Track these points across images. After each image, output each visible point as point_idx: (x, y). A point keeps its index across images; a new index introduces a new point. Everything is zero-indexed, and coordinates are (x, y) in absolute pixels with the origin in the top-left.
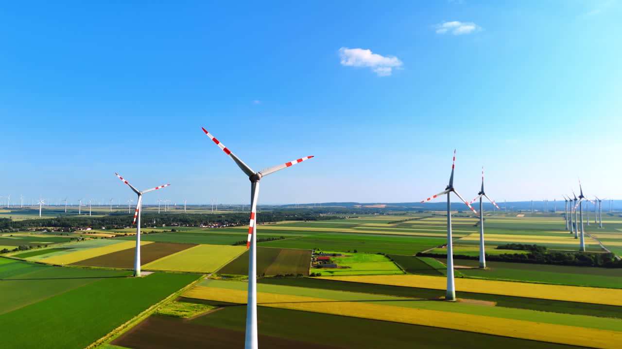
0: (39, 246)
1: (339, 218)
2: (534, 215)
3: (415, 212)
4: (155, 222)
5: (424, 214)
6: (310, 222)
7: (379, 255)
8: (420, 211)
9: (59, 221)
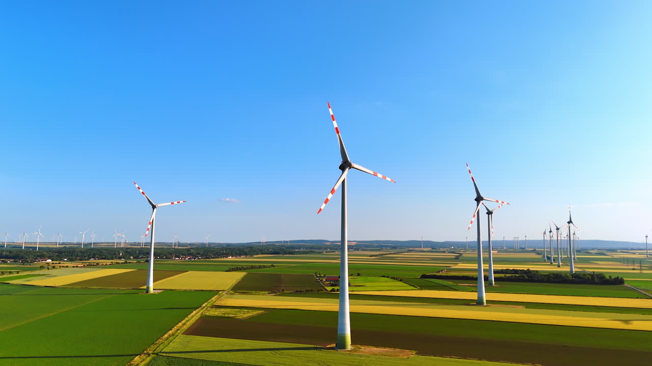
0: (10, 273)
1: (316, 253)
2: (506, 251)
3: (389, 248)
4: (121, 255)
5: (398, 250)
6: (287, 255)
7: (382, 278)
8: (394, 248)
9: (10, 252)
